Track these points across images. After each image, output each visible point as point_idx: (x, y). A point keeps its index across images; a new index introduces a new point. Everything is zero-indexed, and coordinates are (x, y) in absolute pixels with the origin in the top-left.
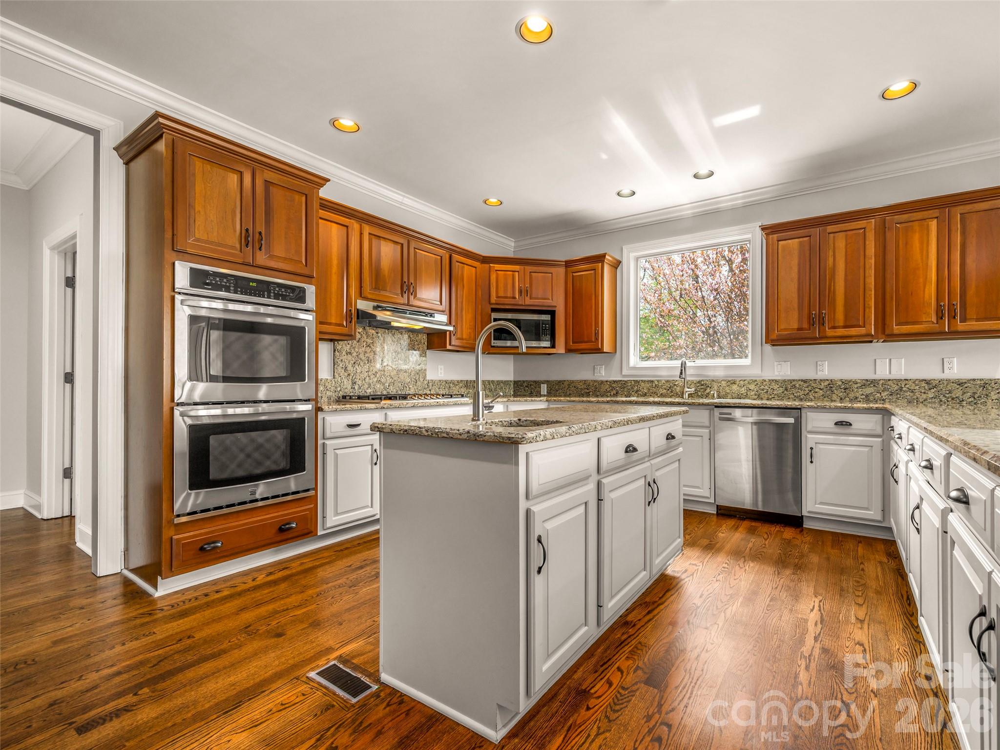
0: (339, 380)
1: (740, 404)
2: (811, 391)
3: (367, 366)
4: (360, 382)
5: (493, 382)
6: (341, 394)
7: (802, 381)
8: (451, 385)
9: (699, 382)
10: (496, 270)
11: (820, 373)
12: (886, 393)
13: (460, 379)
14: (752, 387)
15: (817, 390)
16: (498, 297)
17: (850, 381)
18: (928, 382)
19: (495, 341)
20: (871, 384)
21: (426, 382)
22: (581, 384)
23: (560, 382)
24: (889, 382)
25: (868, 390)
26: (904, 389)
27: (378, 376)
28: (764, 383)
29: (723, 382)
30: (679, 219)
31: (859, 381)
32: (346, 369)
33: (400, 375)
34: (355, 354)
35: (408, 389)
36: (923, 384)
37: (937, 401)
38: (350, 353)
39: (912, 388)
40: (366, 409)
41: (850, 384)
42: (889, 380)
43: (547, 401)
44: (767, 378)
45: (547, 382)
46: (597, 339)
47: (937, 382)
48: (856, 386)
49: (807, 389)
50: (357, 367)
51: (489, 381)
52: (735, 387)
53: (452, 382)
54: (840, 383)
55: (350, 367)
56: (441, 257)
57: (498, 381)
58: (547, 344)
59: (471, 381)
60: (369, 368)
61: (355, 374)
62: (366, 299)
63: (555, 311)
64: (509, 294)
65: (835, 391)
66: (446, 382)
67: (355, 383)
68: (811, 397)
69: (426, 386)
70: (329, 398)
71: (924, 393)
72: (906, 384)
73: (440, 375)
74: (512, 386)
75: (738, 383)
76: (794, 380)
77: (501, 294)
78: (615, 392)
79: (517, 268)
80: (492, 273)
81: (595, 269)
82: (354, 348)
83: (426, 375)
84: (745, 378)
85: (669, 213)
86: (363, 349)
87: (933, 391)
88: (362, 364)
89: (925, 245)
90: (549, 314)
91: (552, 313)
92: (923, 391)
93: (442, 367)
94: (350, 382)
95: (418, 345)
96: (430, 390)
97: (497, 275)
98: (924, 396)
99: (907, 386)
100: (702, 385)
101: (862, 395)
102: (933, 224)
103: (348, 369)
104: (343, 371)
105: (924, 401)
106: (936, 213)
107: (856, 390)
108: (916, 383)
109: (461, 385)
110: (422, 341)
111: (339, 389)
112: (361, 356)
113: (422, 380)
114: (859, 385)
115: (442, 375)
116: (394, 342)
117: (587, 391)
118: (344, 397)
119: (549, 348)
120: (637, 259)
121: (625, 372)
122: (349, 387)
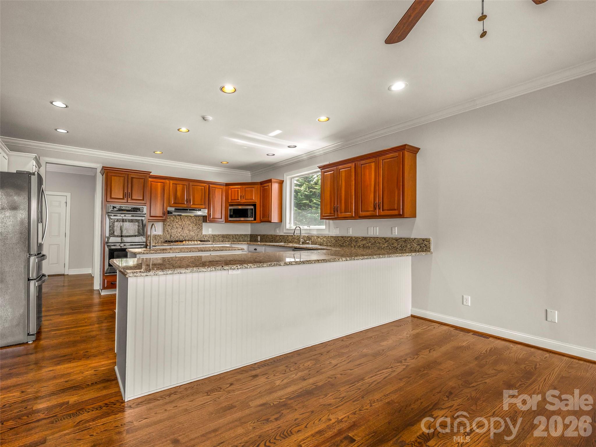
0: (165, 235)
1: (300, 247)
2: (344, 242)
3: (176, 230)
4: (173, 236)
5: (237, 235)
6: (166, 240)
7: (341, 237)
8: (215, 236)
9: (308, 236)
10: (231, 189)
11: (349, 233)
12: (370, 244)
13: (219, 234)
14: (325, 239)
15: (346, 241)
16: (232, 200)
17: (357, 238)
18: (385, 239)
19: (230, 218)
20: (365, 239)
21: (202, 235)
22: (270, 236)
23: (264, 235)
24: (371, 239)
25: (364, 242)
26: (376, 242)
27: (181, 233)
28: (329, 238)
29: (315, 237)
30: (303, 161)
31: (361, 238)
32: (168, 231)
33: (190, 233)
34: (171, 226)
35: (194, 238)
36: (383, 240)
37: (388, 248)
38: (169, 225)
39: (379, 242)
40: (164, 245)
41: (358, 239)
42: (371, 237)
43: (247, 244)
44: (329, 236)
45: (259, 235)
46: (269, 217)
47: (388, 239)
48: (360, 240)
49: (343, 241)
50: (172, 230)
51: (235, 235)
52: (319, 239)
53: (215, 235)
54: (354, 238)
55: (169, 230)
56: (204, 187)
57: (240, 235)
58: (253, 219)
59: (225, 235)
60: (177, 230)
61: (171, 233)
62: (171, 206)
63: (256, 204)
64: (236, 198)
65: (353, 242)
66: (212, 235)
67: (171, 236)
68: (345, 245)
69: (202, 237)
70: (161, 241)
71: (384, 244)
72: (377, 240)
73: (209, 232)
74: (249, 237)
75: (320, 237)
76: (339, 237)
77: (233, 198)
78: (281, 240)
79: (239, 187)
80: (229, 190)
81: (268, 186)
82: (171, 224)
83: (202, 232)
84: (322, 235)
85: (298, 158)
86: (175, 224)
87: (387, 243)
88: (174, 229)
89: (370, 174)
90: (252, 206)
91: (255, 205)
92: (383, 243)
93: (211, 229)
94: (169, 235)
95: (199, 221)
96: (204, 239)
97: (231, 190)
98: (384, 246)
99: (377, 241)
100: (308, 238)
101: (362, 244)
102: (373, 165)
103: (169, 231)
104: (167, 232)
105: (384, 248)
106: (373, 160)
107: (360, 242)
108: (381, 239)
109: (220, 236)
110: (201, 219)
111: (165, 238)
112: (174, 226)
113: (200, 234)
114: (361, 240)
115: (211, 232)
116: (188, 220)
117: (272, 240)
118: (166, 241)
119: (253, 220)
120: (291, 179)
121: (285, 231)
122: (169, 238)
